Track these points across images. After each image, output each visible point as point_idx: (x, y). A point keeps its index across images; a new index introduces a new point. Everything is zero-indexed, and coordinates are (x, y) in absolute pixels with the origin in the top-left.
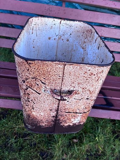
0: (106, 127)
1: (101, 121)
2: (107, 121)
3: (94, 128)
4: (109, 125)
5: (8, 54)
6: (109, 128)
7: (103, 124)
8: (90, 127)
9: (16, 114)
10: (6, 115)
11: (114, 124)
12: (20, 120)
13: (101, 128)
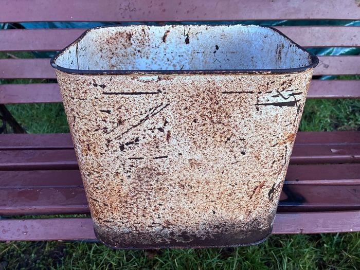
0: (300, 255)
1: (286, 241)
2: (302, 241)
3: (273, 261)
4: (307, 250)
5: (56, 116)
6: (308, 256)
7: (292, 249)
8: (262, 260)
9: (84, 253)
10: (61, 257)
11: (320, 245)
12: (95, 266)
13: (288, 260)
